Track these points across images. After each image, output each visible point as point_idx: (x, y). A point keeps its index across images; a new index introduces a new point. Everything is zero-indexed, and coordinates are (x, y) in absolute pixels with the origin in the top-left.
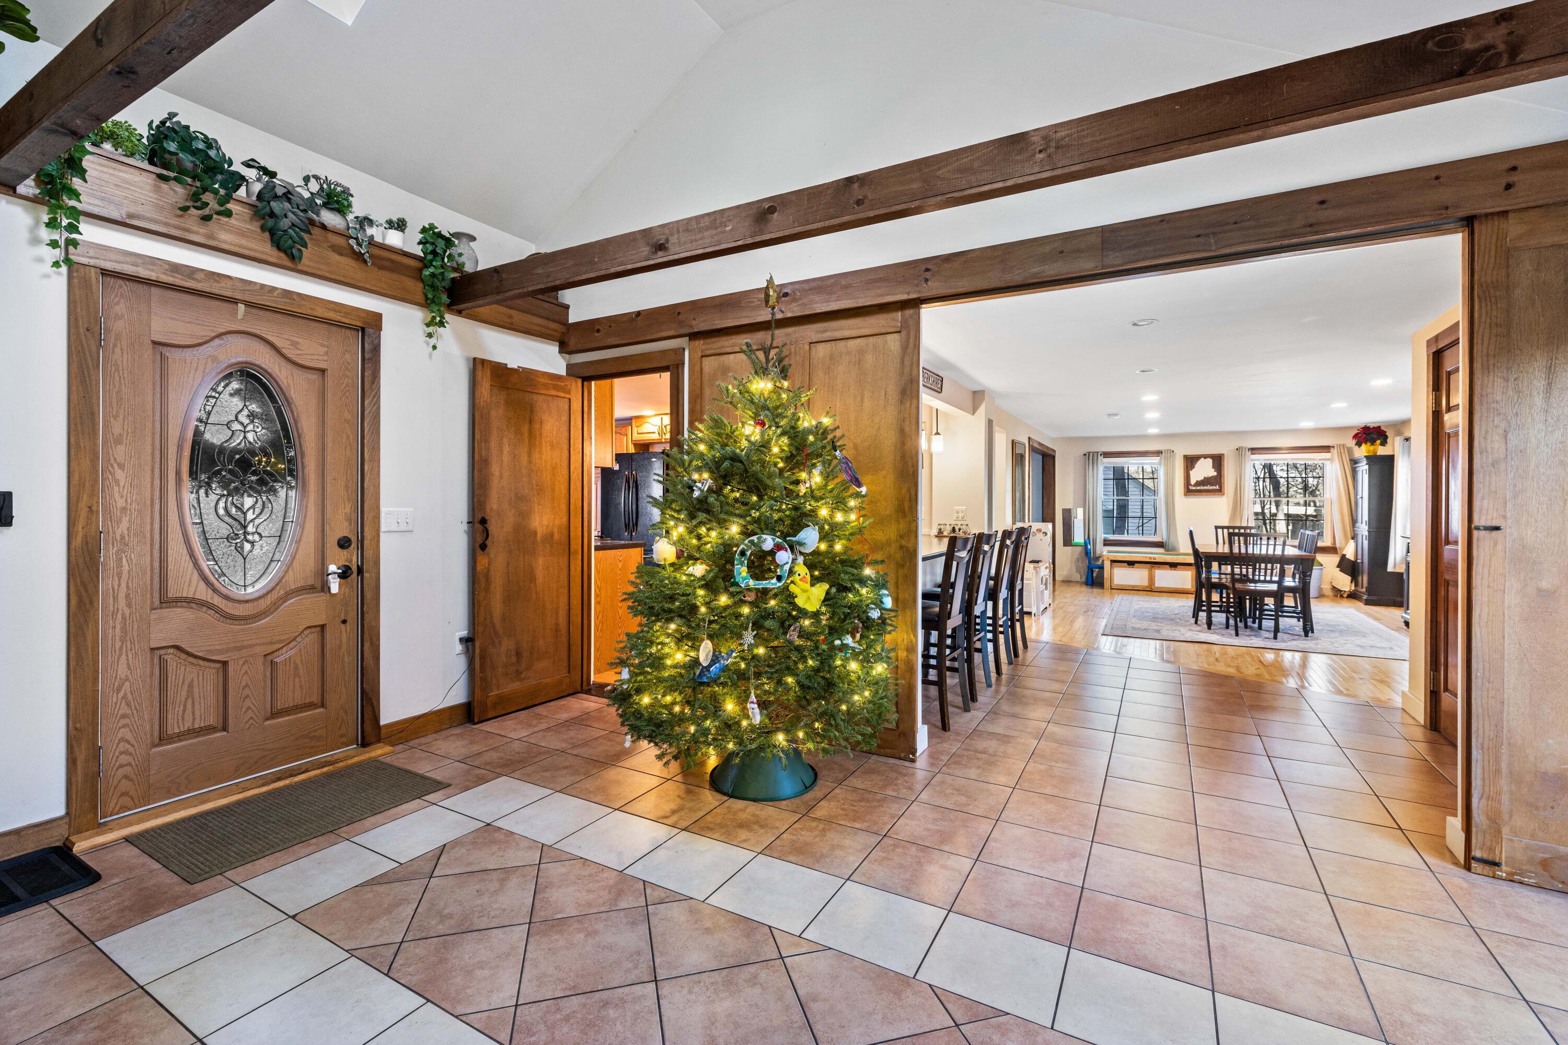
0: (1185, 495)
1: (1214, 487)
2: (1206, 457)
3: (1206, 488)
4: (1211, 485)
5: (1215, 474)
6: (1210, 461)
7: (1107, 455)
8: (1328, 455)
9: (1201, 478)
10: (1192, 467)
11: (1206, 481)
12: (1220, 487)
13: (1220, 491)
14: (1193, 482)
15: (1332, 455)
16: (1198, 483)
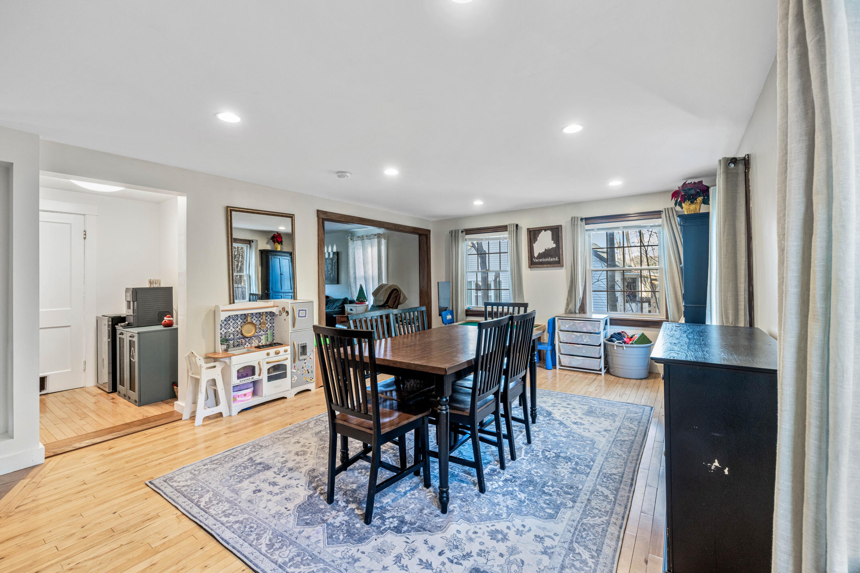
0: (530, 267)
1: (554, 259)
2: (546, 229)
3: (547, 260)
4: (552, 257)
5: (554, 246)
6: (549, 233)
7: (469, 232)
8: (658, 222)
9: (542, 251)
10: (535, 240)
11: (547, 253)
12: (559, 258)
13: (559, 263)
14: (536, 255)
15: (663, 221)
16: (541, 256)
